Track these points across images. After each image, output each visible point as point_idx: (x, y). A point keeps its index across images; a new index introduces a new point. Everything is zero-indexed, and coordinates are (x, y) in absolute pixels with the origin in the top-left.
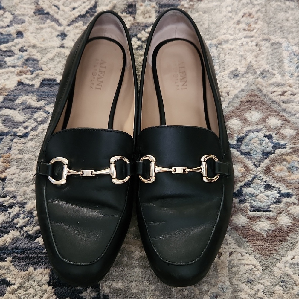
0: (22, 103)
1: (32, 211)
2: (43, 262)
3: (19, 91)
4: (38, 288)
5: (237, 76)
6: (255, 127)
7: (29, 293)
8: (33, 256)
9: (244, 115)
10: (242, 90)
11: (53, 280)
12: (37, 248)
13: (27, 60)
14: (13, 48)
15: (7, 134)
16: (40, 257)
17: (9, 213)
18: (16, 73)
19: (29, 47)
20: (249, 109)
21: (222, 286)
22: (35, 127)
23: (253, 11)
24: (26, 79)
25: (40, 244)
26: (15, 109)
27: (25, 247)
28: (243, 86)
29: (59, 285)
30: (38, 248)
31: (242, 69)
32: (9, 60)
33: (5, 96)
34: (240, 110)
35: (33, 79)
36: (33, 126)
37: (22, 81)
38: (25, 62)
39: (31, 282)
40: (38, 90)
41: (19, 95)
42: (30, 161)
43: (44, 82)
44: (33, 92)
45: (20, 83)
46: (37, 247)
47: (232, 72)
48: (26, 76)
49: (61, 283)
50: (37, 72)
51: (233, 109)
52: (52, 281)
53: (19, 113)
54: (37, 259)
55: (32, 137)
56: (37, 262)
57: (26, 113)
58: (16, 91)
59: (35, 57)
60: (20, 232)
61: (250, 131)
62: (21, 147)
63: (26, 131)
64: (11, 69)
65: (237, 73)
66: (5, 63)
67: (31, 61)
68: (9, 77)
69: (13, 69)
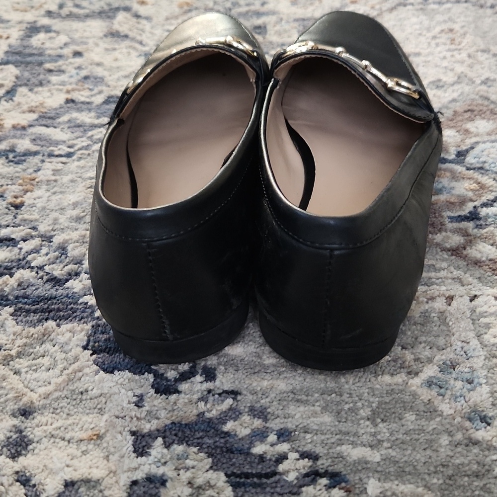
0: (69, 121)
1: (66, 245)
2: (76, 316)
3: (67, 109)
4: (60, 356)
5: (442, 86)
6: (486, 138)
7: (39, 364)
8: (56, 307)
9: (463, 126)
10: (454, 100)
11: (95, 342)
12: (67, 296)
13: (86, 78)
14: (63, 68)
15: (36, 153)
16: (72, 308)
17: (21, 249)
18: (65, 90)
19: (91, 64)
20: (471, 120)
21: (462, 348)
22: (88, 146)
23: (456, 27)
24: (81, 96)
25: (74, 290)
26: (55, 127)
27: (43, 294)
28: (455, 95)
29: (107, 350)
30: (69, 296)
31: (449, 78)
32: (54, 79)
33: (41, 114)
34: (454, 121)
35: (92, 96)
36: (85, 144)
37: (74, 98)
38: (83, 80)
39: (48, 346)
40: (99, 107)
42: (71, 184)
43: (111, 100)
44: (90, 110)
45: (68, 101)
46: (68, 294)
47: (432, 83)
48: (82, 93)
49: (110, 348)
50: (100, 88)
52: (91, 344)
53: (62, 131)
54: (65, 312)
55: (80, 156)
56: (63, 316)
57: (73, 131)
58: (62, 110)
59: (100, 75)
60: (37, 273)
61: (477, 143)
62: (60, 166)
63: (72, 150)
64: (57, 87)
65: (441, 84)
66: (49, 82)
67: (92, 79)
68: (52, 94)
69: (61, 87)
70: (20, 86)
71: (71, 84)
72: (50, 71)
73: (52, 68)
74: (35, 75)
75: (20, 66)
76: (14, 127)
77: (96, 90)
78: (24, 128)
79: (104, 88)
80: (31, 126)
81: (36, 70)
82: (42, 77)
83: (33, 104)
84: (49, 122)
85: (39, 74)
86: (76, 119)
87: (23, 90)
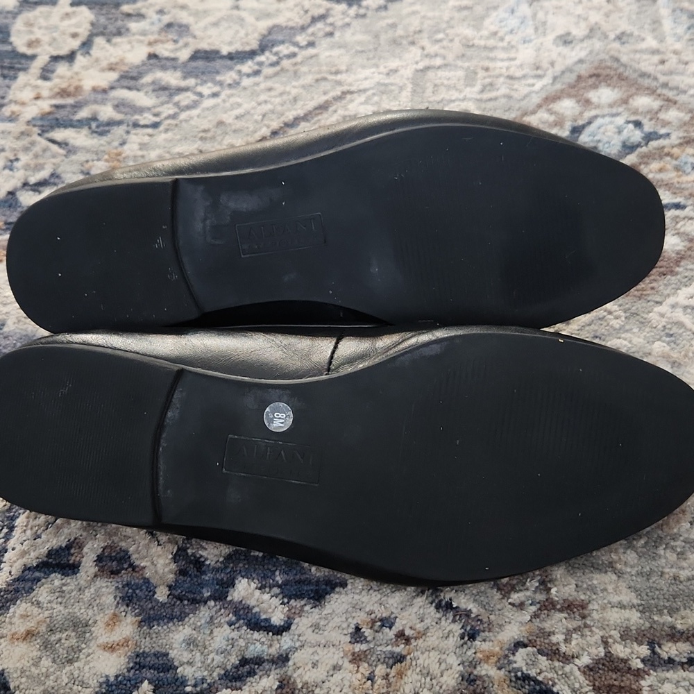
0: (153, 83)
3: (150, 67)
5: (571, 42)
6: (606, 111)
9: (585, 95)
10: (581, 61)
13: (169, 25)
14: (143, 11)
15: (119, 123)
18: (146, 42)
20: (595, 87)
22: (176, 113)
24: (164, 50)
26: (138, 90)
28: (583, 54)
31: (579, 31)
32: (134, 26)
33: (122, 73)
34: (576, 89)
35: (177, 50)
36: (171, 112)
37: (157, 53)
38: (166, 29)
40: (185, 64)
41: (149, 71)
43: (198, 55)
44: (175, 68)
45: (152, 56)
47: (560, 37)
48: (165, 46)
50: (186, 40)
51: (564, 87)
53: (146, 95)
55: (167, 127)
57: (158, 95)
58: (145, 68)
59: (184, 22)
61: (596, 117)
62: (146, 139)
63: (157, 119)
64: (137, 37)
65: (570, 38)
66: (128, 30)
67: (176, 28)
68: (133, 47)
69: (142, 38)
70: (97, 35)
71: (152, 33)
72: (129, 15)
73: (131, 11)
74: (112, 21)
75: (94, 8)
76: (95, 90)
77: (181, 43)
78: (104, 91)
79: (190, 40)
80: (112, 88)
81: (113, 14)
82: (119, 23)
83: (113, 60)
84: (132, 83)
85: (116, 20)
86: (160, 80)
87: (100, 41)
